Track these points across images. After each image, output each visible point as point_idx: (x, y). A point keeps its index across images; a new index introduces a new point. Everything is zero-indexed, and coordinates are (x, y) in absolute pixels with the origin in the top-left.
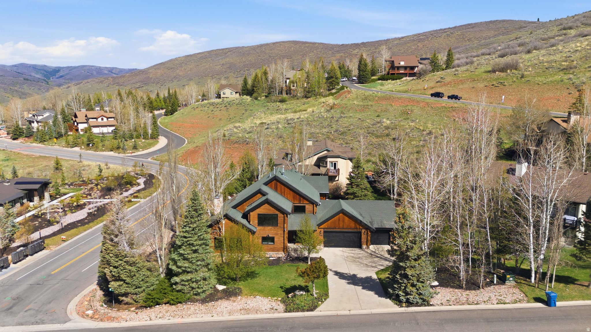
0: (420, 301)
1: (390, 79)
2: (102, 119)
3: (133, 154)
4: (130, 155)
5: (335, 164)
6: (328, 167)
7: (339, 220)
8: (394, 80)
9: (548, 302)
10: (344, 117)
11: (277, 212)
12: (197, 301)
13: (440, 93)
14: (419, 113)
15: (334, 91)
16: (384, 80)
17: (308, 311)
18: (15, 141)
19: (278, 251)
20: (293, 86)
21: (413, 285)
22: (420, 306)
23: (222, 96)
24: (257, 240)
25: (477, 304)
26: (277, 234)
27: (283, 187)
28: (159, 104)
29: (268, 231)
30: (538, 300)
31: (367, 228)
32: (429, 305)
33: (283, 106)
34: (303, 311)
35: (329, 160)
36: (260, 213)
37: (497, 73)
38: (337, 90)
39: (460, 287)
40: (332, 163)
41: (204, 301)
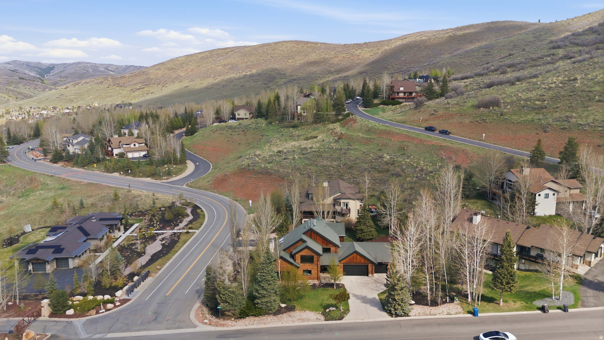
0: (403, 314)
1: (390, 105)
2: (135, 145)
3: (169, 181)
4: (165, 181)
5: (347, 204)
6: (342, 206)
7: (353, 257)
8: (394, 105)
9: (474, 313)
10: (351, 149)
11: (313, 254)
12: (270, 314)
13: (432, 127)
14: (414, 149)
15: (340, 117)
16: (385, 105)
17: (338, 320)
18: (55, 165)
19: (314, 279)
20: (304, 113)
21: (399, 305)
22: (403, 317)
23: (237, 117)
24: (300, 272)
25: (435, 315)
26: (313, 269)
27: (316, 235)
28: (178, 124)
29: (308, 266)
30: (469, 312)
31: (372, 263)
32: (408, 316)
33: (296, 132)
34: (336, 320)
35: (342, 201)
36: (302, 255)
37: (481, 109)
38: (343, 116)
39: (427, 305)
40: (344, 203)
41: (275, 314)
